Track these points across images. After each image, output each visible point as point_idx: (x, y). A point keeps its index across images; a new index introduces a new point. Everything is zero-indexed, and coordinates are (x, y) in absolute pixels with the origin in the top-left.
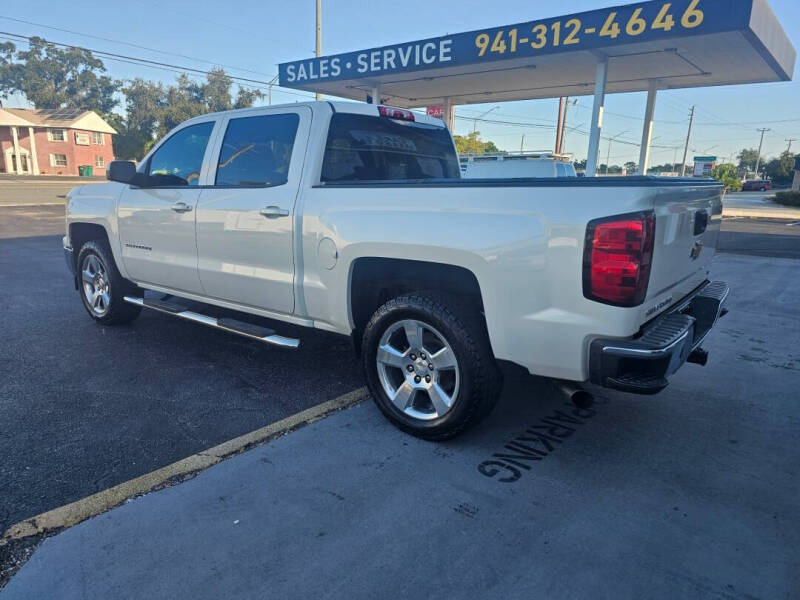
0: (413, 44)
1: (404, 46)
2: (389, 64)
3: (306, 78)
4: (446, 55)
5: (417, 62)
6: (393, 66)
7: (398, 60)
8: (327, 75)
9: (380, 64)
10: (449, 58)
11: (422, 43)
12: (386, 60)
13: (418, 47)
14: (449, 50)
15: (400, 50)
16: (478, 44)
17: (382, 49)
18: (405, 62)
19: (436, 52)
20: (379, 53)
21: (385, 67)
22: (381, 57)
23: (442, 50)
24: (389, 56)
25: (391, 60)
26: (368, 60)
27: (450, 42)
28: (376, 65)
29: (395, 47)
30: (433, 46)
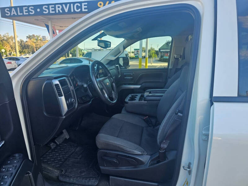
0: (70, 3)
1: (66, 4)
2: (59, 10)
3: (16, 14)
4: (85, 9)
5: (72, 11)
6: (61, 12)
7: (63, 9)
8: (27, 14)
9: (55, 10)
10: (87, 10)
11: (74, 3)
12: (57, 9)
13: (72, 5)
14: (86, 7)
15: (64, 5)
16: (99, 6)
17: (55, 4)
18: (66, 10)
19: (81, 7)
20: (53, 6)
21: (57, 12)
22: (55, 7)
23: (83, 7)
24: (59, 7)
25: (60, 9)
26: (48, 9)
27: (86, 4)
28: (52, 11)
29: (61, 4)
30: (79, 5)
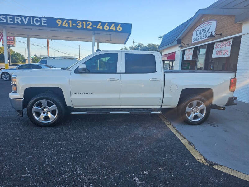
0: (30, 17)
1: (25, 17)
2: (17, 21)
4: (44, 23)
5: (32, 23)
6: (20, 23)
7: (22, 21)
9: (14, 21)
10: (46, 25)
11: (34, 17)
13: (31, 19)
14: (46, 22)
15: (23, 18)
16: (58, 23)
17: (14, 16)
18: (26, 22)
19: (40, 21)
20: (12, 17)
22: (13, 19)
24: (17, 19)
25: (19, 21)
26: (6, 19)
27: (46, 19)
28: (10, 21)
29: (21, 16)
30: (39, 19)
